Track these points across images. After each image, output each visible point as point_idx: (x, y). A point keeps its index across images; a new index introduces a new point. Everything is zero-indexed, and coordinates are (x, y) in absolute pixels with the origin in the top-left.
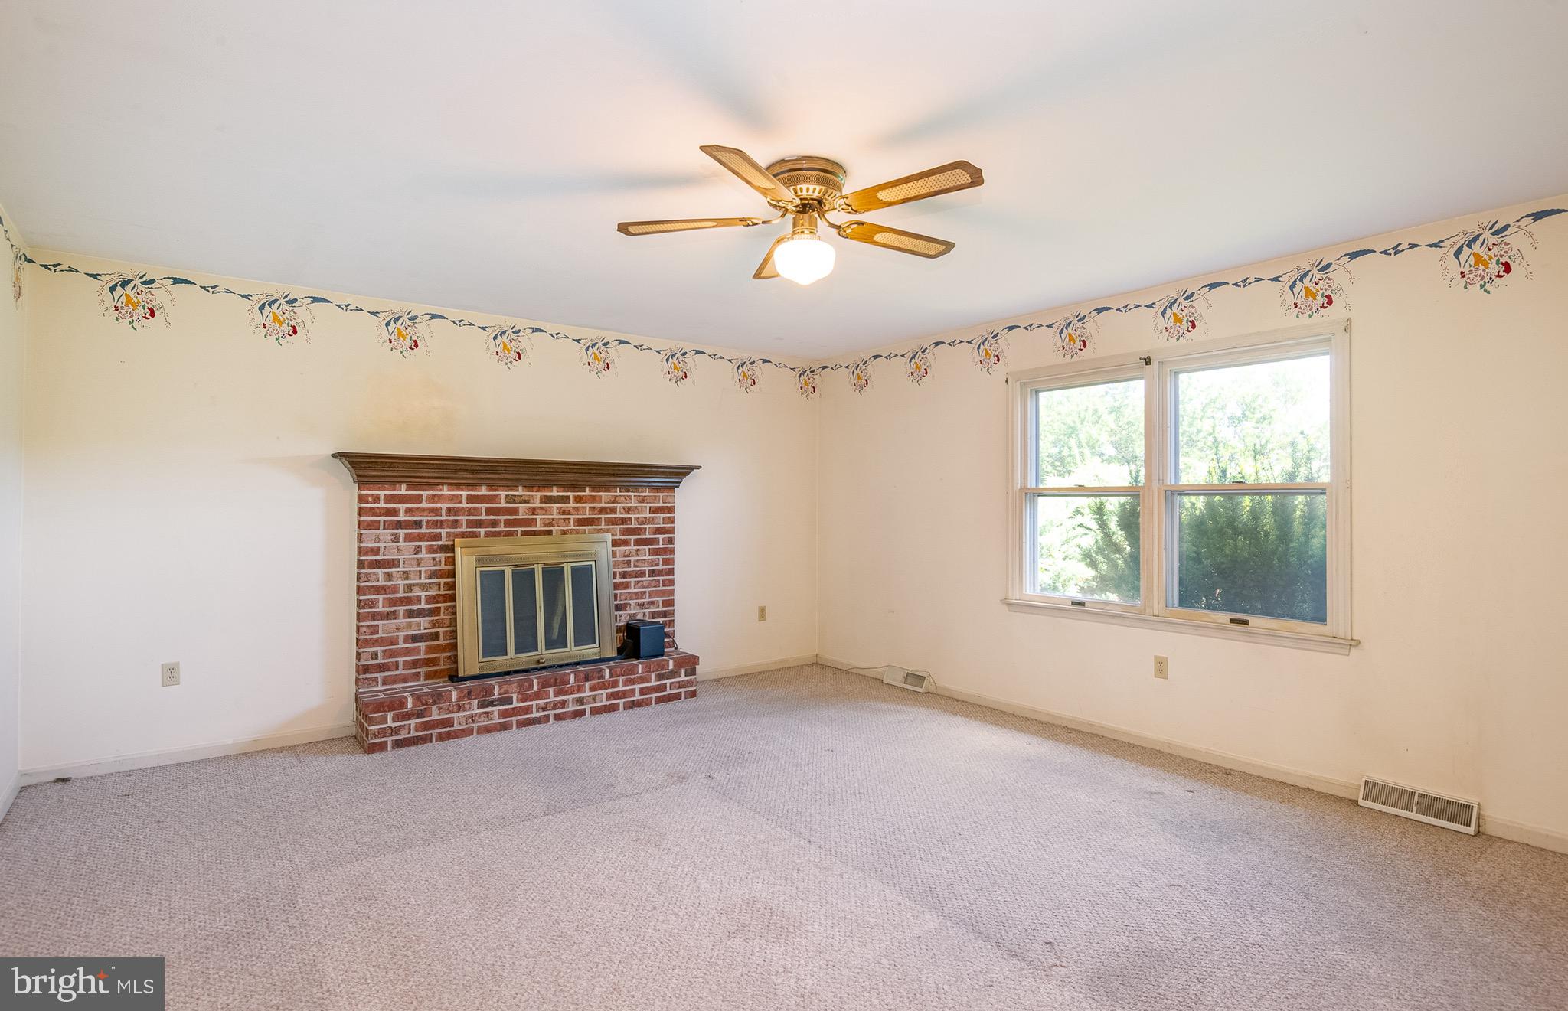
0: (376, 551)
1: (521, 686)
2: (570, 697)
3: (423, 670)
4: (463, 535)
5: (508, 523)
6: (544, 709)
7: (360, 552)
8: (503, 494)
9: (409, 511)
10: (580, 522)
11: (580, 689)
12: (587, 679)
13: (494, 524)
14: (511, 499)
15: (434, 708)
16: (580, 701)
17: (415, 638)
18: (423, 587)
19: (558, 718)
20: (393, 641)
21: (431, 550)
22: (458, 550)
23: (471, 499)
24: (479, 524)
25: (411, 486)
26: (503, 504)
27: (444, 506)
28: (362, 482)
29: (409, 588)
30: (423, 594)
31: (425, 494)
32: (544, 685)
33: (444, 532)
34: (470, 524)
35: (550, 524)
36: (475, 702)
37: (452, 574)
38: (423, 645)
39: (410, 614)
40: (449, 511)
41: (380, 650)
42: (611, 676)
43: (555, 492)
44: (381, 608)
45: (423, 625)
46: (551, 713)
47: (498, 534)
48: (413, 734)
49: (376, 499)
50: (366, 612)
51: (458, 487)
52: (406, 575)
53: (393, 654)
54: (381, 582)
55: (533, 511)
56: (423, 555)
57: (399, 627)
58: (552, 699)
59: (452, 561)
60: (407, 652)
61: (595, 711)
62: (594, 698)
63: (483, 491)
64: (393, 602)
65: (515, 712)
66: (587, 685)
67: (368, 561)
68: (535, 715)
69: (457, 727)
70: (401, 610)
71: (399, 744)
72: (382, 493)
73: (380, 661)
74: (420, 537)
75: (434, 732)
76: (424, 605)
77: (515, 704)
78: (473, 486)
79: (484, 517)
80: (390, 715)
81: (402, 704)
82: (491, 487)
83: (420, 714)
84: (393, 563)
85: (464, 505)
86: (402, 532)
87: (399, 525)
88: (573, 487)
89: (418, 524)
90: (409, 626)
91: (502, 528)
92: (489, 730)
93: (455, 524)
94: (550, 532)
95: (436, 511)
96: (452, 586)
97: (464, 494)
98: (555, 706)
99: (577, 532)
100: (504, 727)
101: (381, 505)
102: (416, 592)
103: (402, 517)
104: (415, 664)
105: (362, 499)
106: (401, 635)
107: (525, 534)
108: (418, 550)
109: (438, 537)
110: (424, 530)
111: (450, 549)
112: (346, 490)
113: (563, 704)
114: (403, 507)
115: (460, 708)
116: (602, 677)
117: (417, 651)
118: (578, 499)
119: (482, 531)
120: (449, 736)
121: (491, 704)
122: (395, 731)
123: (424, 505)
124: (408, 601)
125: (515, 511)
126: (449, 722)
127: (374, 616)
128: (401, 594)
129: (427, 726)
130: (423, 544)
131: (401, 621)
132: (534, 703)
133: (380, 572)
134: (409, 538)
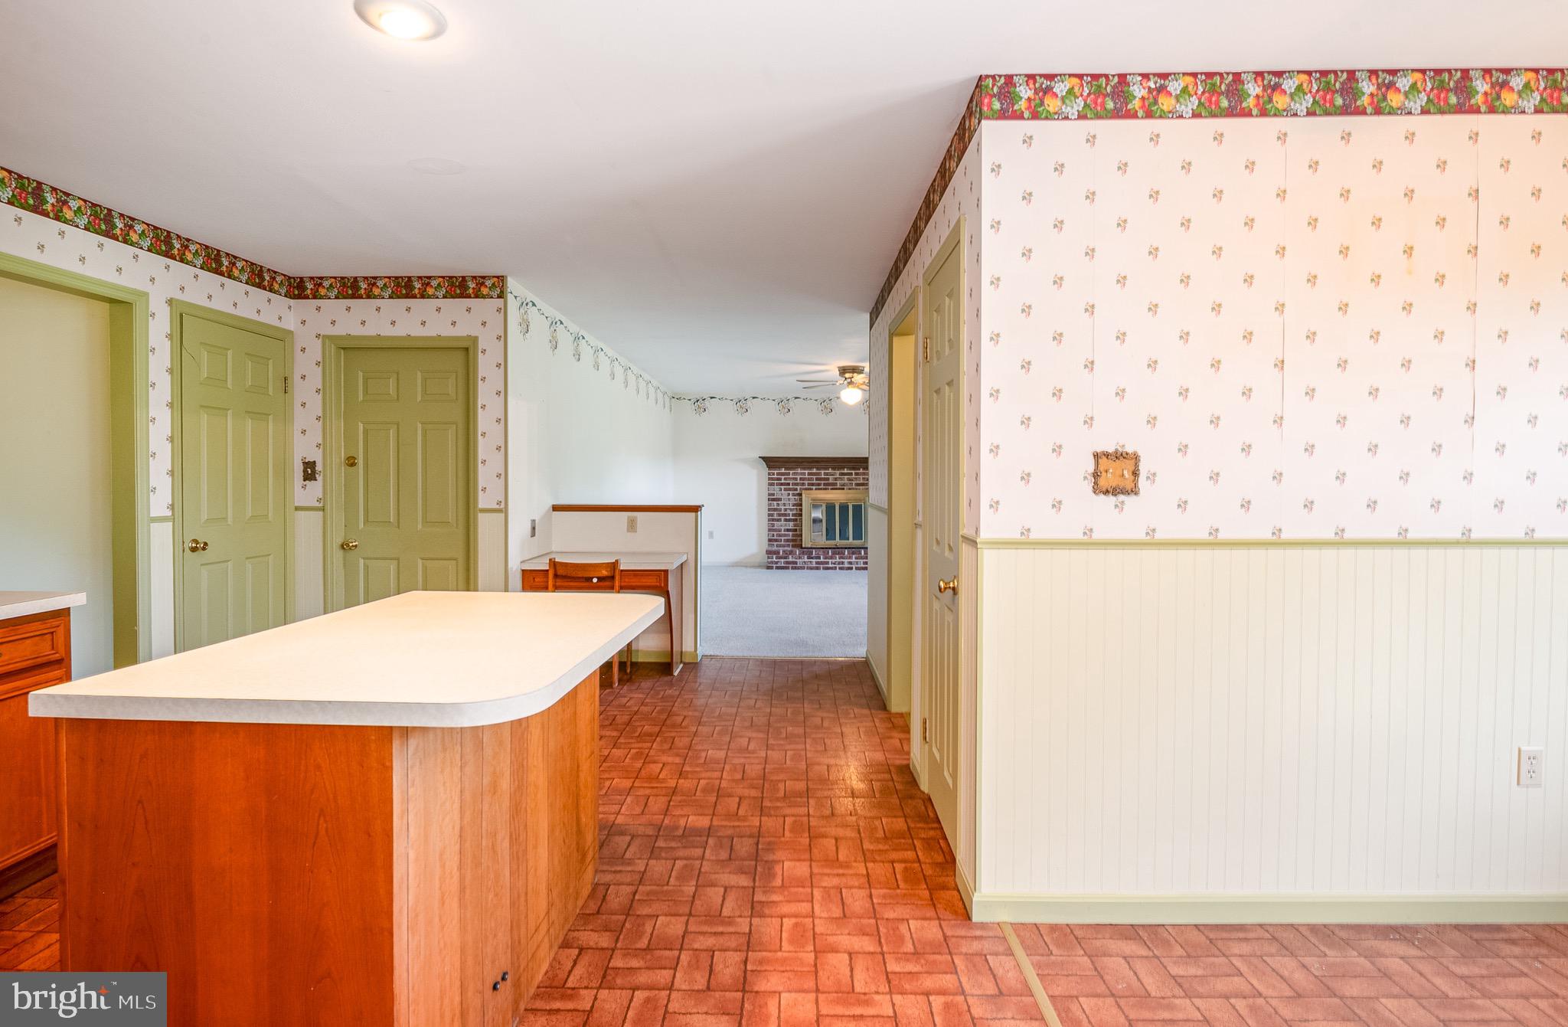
0: (773, 495)
1: (824, 552)
2: (846, 561)
3: (791, 544)
4: (806, 489)
5: (824, 484)
6: (834, 564)
7: (769, 495)
8: (823, 472)
9: (785, 479)
10: (857, 485)
11: (850, 558)
12: (853, 553)
13: (819, 485)
14: (825, 474)
15: (790, 556)
16: (850, 563)
17: (788, 530)
18: (791, 510)
19: (841, 568)
20: (780, 530)
21: (794, 495)
22: (803, 495)
23: (809, 474)
24: (813, 484)
25: (786, 469)
26: (823, 476)
27: (799, 477)
28: (769, 467)
29: (786, 510)
30: (791, 513)
31: (791, 472)
32: (833, 553)
33: (798, 488)
34: (809, 484)
35: (843, 485)
36: (806, 557)
37: (801, 505)
38: (791, 533)
39: (786, 520)
40: (800, 478)
41: (775, 533)
42: (865, 554)
43: (846, 471)
44: (775, 517)
45: (791, 525)
46: (838, 566)
47: (821, 489)
48: (783, 565)
49: (774, 474)
50: (771, 519)
51: (804, 469)
52: (784, 505)
53: (780, 536)
54: (775, 507)
55: (836, 479)
56: (791, 497)
57: (782, 525)
58: (838, 560)
59: (801, 500)
60: (785, 535)
61: (857, 568)
62: (857, 563)
63: (815, 471)
64: (779, 515)
65: (822, 563)
66: (854, 556)
67: (772, 498)
68: (830, 565)
69: (798, 565)
70: (783, 518)
71: (777, 568)
72: (776, 472)
73: (775, 538)
74: (790, 489)
75: (790, 566)
76: (791, 517)
77: (822, 560)
78: (811, 468)
79: (814, 482)
80: (774, 556)
81: (779, 553)
82: (818, 469)
83: (785, 558)
84: (780, 500)
85: (807, 476)
86: (783, 487)
87: (782, 484)
88: (854, 469)
89: (789, 484)
90: (786, 525)
91: (822, 487)
92: (811, 568)
93: (803, 484)
94: (844, 489)
95: (796, 479)
96: (801, 510)
97: (807, 472)
98: (839, 563)
99: (856, 489)
100: (817, 568)
101: (775, 476)
102: (788, 512)
103: (783, 481)
104: (788, 540)
105: (769, 474)
106: (783, 528)
107: (832, 489)
108: (789, 494)
109: (796, 490)
110: (791, 487)
111: (800, 495)
112: (764, 470)
113: (843, 563)
114: (783, 477)
115: (800, 558)
116: (861, 554)
117: (789, 535)
118: (856, 474)
119: (814, 487)
120: (795, 568)
121: (812, 558)
122: (777, 563)
123: (791, 476)
124: (785, 515)
125: (828, 479)
126: (796, 563)
127: (773, 520)
128: (783, 512)
129: (787, 563)
130: (791, 492)
131: (783, 522)
132: (830, 561)
133: (775, 502)
134: (785, 490)
